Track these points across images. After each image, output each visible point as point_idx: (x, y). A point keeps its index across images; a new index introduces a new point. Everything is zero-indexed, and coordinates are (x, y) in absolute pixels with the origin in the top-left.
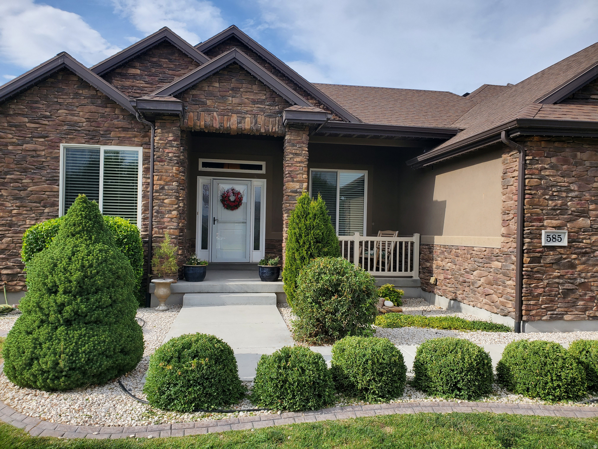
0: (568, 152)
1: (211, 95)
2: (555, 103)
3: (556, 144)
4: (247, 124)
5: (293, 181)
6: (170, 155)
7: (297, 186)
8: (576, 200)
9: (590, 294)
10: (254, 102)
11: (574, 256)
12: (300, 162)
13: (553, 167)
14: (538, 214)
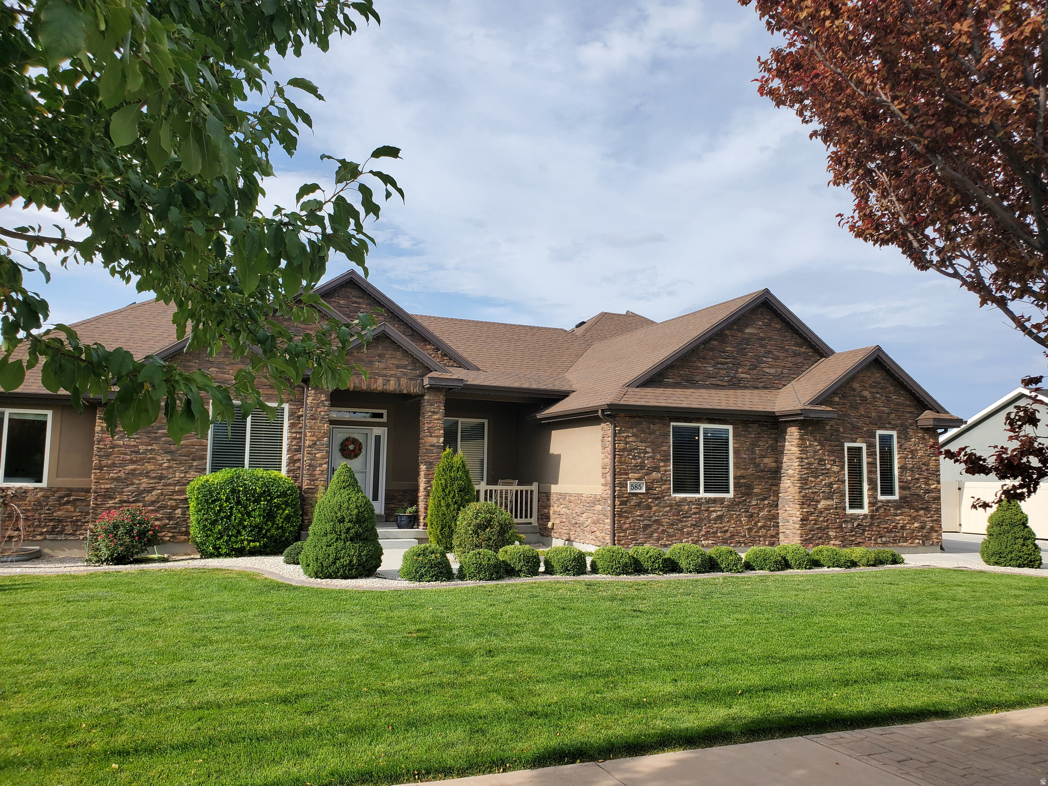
0: (644, 425)
1: (360, 360)
2: (638, 387)
3: (636, 419)
4: (392, 386)
5: (431, 436)
6: (322, 413)
7: (434, 440)
8: (651, 460)
9: (661, 528)
10: (398, 367)
11: (650, 500)
12: (437, 419)
13: (634, 436)
14: (625, 470)
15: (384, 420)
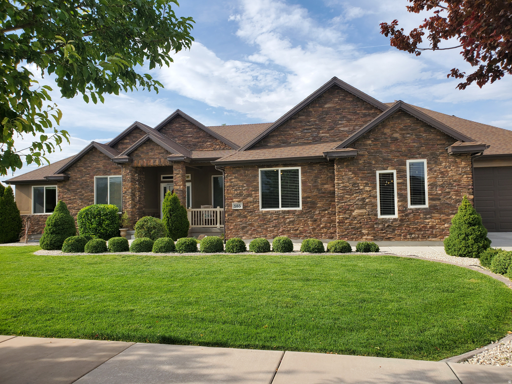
0: (242, 172)
1: (143, 152)
2: (245, 150)
4: (157, 163)
5: (176, 186)
6: (128, 178)
7: (178, 187)
9: (253, 228)
10: (159, 153)
11: (246, 213)
12: (179, 177)
14: (230, 197)
15: (190, 179)
